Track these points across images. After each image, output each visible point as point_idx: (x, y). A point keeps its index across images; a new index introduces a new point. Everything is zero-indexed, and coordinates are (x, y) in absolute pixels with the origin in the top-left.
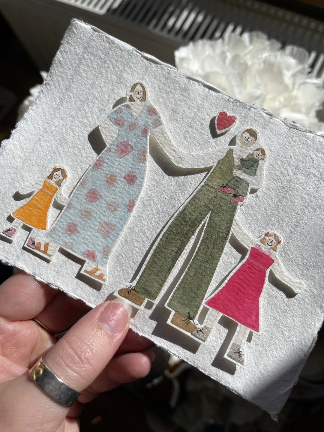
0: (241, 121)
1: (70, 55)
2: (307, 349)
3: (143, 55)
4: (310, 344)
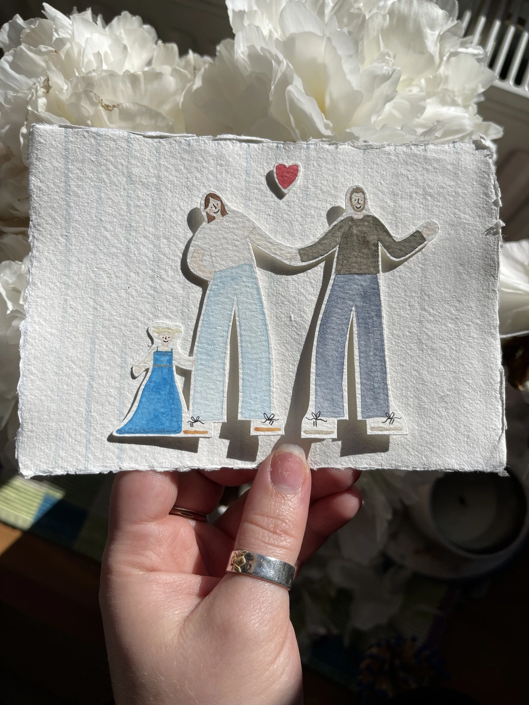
1: (49, 173)
2: (499, 385)
3: (145, 135)
4: (499, 379)
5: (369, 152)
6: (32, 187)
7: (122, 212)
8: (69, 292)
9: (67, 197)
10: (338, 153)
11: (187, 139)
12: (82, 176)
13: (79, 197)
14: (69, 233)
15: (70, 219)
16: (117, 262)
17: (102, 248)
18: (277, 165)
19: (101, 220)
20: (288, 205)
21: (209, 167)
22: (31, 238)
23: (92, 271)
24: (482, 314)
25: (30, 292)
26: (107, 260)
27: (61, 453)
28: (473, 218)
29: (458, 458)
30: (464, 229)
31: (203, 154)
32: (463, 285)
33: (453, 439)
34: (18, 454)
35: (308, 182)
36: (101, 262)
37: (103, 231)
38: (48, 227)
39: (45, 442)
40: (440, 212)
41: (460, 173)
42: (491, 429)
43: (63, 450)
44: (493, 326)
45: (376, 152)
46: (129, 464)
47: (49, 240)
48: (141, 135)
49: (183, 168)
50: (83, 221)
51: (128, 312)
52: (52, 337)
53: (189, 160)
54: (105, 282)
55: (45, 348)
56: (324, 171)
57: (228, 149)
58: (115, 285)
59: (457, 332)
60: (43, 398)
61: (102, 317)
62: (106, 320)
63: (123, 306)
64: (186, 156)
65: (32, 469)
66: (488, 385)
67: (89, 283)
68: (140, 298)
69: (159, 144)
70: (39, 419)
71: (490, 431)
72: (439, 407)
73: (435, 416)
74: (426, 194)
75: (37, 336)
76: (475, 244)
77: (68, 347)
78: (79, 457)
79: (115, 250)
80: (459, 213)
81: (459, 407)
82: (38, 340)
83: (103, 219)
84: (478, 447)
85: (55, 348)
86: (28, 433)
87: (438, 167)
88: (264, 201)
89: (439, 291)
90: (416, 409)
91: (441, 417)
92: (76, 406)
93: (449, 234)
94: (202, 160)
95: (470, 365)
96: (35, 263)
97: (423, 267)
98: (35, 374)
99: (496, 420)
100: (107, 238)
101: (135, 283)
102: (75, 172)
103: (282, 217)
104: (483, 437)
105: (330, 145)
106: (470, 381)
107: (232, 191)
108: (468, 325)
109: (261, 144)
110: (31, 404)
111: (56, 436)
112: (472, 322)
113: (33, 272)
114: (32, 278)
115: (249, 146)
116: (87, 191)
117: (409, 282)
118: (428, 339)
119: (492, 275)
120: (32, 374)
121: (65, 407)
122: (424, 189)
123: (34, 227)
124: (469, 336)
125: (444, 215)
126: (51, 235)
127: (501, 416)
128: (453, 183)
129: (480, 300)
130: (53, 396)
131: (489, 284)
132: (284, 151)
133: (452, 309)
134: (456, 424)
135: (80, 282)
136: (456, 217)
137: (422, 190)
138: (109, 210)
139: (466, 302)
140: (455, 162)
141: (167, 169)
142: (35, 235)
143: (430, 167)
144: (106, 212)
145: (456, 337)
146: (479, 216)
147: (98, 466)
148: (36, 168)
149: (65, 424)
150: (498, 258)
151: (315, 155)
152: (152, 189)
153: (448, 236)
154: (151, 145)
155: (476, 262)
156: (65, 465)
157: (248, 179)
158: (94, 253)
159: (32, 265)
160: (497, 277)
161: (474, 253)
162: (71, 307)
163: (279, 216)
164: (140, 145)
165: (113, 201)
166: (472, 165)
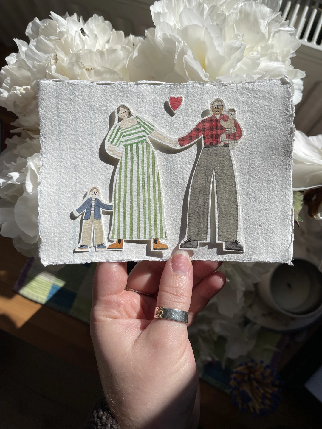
0: (186, 97)
1: (49, 107)
2: (291, 217)
3: (99, 83)
4: (291, 214)
5: (221, 88)
6: (40, 114)
7: (88, 126)
8: (62, 170)
9: (59, 119)
10: (204, 89)
11: (121, 84)
12: (66, 107)
13: (65, 119)
14: (61, 138)
15: (60, 131)
16: (86, 153)
17: (78, 146)
18: (170, 97)
19: (77, 131)
20: (177, 120)
21: (133, 100)
22: (41, 142)
23: (73, 158)
24: (283, 178)
25: (42, 170)
26: (80, 152)
27: (61, 253)
28: (279, 124)
29: (267, 255)
30: (274, 130)
31: (130, 92)
32: (272, 162)
33: (264, 245)
34: (40, 254)
35: (187, 106)
36: (78, 154)
37: (78, 137)
38: (50, 135)
39: (53, 248)
40: (260, 121)
41: (272, 98)
42: (285, 240)
43: (62, 252)
44: (289, 184)
45: (226, 88)
46: (96, 258)
47: (50, 142)
48: (96, 83)
49: (119, 101)
50: (68, 132)
51: (93, 180)
52: (54, 194)
53: (122, 96)
54: (80, 164)
55: (51, 200)
56: (196, 100)
57: (144, 89)
58: (85, 166)
59: (268, 188)
60: (51, 226)
61: (79, 183)
62: (81, 184)
63: (90, 177)
64: (121, 94)
65: (47, 261)
66: (285, 217)
67: (72, 165)
68: (99, 173)
69: (106, 88)
70: (49, 236)
71: (284, 241)
72: (257, 229)
73: (255, 233)
74: (253, 110)
75: (46, 194)
76: (280, 139)
77: (63, 199)
78: (71, 255)
79: (85, 147)
80: (271, 121)
81: (268, 229)
82: (47, 196)
83: (78, 130)
84: (278, 250)
85: (56, 200)
86: (44, 243)
87: (260, 95)
88: (164, 118)
89: (259, 165)
90: (245, 230)
91: (258, 234)
92: (68, 229)
93: (265, 134)
94: (129, 96)
95: (275, 206)
96: (44, 155)
97: (251, 152)
98: (47, 213)
99: (288, 235)
100: (80, 140)
101: (96, 164)
102: (62, 105)
103: (173, 126)
104: (281, 244)
105: (199, 84)
106: (275, 215)
107: (146, 112)
108: (274, 184)
109: (161, 85)
110: (45, 229)
111: (58, 245)
112: (277, 182)
113: (43, 160)
114: (43, 163)
115: (155, 87)
116: (69, 116)
117: (242, 161)
118: (252, 192)
119: (288, 156)
120: (45, 213)
121: (62, 230)
122: (252, 108)
123: (43, 136)
124: (275, 190)
125: (263, 123)
126: (51, 140)
127: (291, 233)
128: (268, 104)
129: (282, 170)
130: (56, 224)
131: (287, 161)
132: (174, 88)
133: (266, 175)
134: (266, 238)
135: (67, 165)
136: (269, 124)
137: (251, 108)
138: (81, 125)
139: (273, 171)
140: (270, 92)
141: (111, 101)
142: (43, 140)
143: (256, 95)
144: (79, 127)
145: (268, 191)
146: (282, 123)
147: (80, 260)
148: (42, 104)
149: (63, 239)
150: (292, 147)
151: (191, 90)
152: (103, 113)
153: (264, 134)
154: (102, 89)
155: (279, 149)
156: (63, 259)
157: (155, 105)
158: (74, 149)
159: (42, 156)
160: (291, 157)
161: (279, 144)
162: (63, 178)
163: (172, 126)
164: (96, 89)
165: (83, 120)
166: (279, 93)
